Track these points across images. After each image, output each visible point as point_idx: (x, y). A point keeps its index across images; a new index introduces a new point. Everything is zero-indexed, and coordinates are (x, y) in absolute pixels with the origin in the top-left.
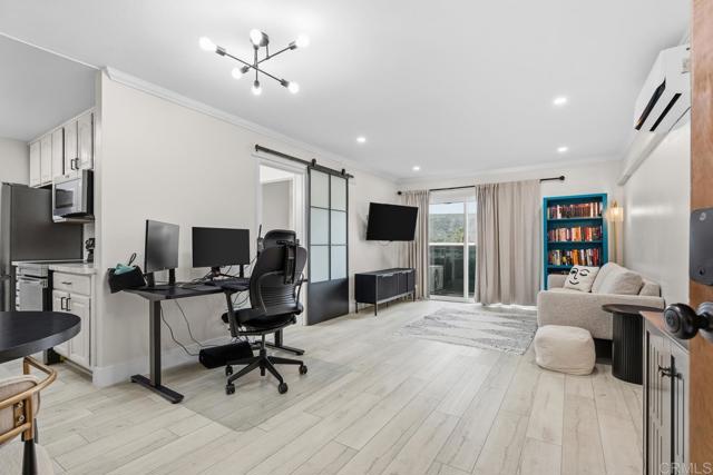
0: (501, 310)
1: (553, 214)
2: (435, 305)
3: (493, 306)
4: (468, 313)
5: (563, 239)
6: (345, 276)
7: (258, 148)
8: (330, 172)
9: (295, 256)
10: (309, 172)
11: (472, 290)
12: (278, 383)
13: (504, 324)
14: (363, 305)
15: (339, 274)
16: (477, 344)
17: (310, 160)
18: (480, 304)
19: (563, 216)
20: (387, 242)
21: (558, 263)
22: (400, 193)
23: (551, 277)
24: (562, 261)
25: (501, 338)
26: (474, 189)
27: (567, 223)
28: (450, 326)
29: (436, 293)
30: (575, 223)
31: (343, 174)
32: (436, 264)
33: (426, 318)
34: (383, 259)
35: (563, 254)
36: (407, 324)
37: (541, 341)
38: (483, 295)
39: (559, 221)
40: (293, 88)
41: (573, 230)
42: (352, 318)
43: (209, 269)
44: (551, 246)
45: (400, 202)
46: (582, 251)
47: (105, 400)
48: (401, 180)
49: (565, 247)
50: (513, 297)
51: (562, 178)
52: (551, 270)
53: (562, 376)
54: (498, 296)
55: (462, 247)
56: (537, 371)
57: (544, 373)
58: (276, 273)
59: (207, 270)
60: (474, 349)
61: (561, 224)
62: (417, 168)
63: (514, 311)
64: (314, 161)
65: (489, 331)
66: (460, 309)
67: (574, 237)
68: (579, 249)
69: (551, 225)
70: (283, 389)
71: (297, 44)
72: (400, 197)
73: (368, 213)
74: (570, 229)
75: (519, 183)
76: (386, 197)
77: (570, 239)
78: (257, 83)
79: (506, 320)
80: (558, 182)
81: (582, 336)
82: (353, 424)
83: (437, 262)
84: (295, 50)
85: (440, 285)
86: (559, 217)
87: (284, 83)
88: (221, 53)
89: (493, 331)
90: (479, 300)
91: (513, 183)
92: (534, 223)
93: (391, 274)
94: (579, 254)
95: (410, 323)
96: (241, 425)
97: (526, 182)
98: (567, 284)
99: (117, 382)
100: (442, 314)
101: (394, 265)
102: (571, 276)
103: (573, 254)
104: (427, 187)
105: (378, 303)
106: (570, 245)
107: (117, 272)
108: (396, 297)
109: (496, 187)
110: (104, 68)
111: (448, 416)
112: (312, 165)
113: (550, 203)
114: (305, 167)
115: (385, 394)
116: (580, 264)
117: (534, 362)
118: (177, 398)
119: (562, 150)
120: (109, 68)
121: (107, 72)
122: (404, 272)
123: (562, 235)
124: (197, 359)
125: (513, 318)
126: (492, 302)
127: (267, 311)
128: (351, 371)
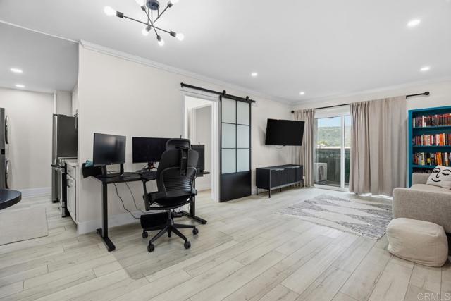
0: (371, 199)
1: (419, 123)
2: (316, 192)
3: (363, 195)
4: (340, 200)
5: (428, 144)
6: (248, 170)
7: (182, 85)
8: (237, 99)
9: (187, 156)
10: (221, 100)
11: (347, 181)
12: (184, 241)
13: (369, 211)
14: (263, 190)
15: (243, 168)
16: (340, 227)
17: (221, 91)
18: (353, 193)
19: (427, 124)
20: (281, 146)
21: (423, 163)
22: (293, 112)
23: (414, 175)
24: (426, 162)
25: (363, 223)
26: (349, 106)
27: (432, 131)
28: (322, 210)
29: (321, 182)
30: (439, 130)
31: (247, 100)
32: (319, 162)
33: (305, 201)
34: (280, 158)
35: (428, 156)
36: (290, 206)
37: (391, 231)
38: (355, 186)
39: (424, 129)
40: (180, 37)
41: (438, 136)
42: (254, 199)
43: (147, 164)
44: (415, 149)
45: (293, 118)
46: (446, 154)
47: (76, 243)
48: (295, 103)
49: (429, 151)
50: (381, 189)
51: (427, 94)
52: (416, 168)
53: (411, 266)
54: (368, 187)
55: (340, 150)
56: (387, 257)
57: (394, 260)
58: (174, 168)
59: (145, 165)
60: (336, 231)
61: (426, 131)
62: (302, 93)
63: (382, 200)
64: (224, 92)
65: (354, 216)
66: (335, 196)
67: (438, 142)
68: (443, 152)
69: (416, 132)
70: (187, 246)
71: (172, 2)
72: (293, 115)
73: (266, 126)
74: (434, 136)
75: (387, 100)
76: (281, 114)
77: (435, 144)
78: (159, 38)
79: (371, 208)
80: (424, 97)
81: (434, 232)
82: (211, 286)
83: (320, 160)
84: (172, 7)
85: (325, 177)
86: (424, 125)
87: (172, 34)
88: (120, 15)
89: (357, 217)
90: (353, 189)
91: (382, 100)
92: (400, 131)
93: (282, 169)
94: (443, 157)
95: (292, 205)
96: (136, 274)
97: (393, 98)
98: (429, 181)
99: (88, 232)
100: (319, 199)
101: (288, 162)
102: (433, 175)
103: (437, 157)
104: (312, 107)
105: (271, 189)
106: (435, 149)
107: (86, 166)
108: (289, 185)
109: (367, 104)
110: (80, 41)
111: (290, 291)
112: (223, 95)
113: (416, 114)
114: (218, 96)
115: (248, 262)
116: (444, 164)
117: (385, 248)
118: (111, 248)
119: (425, 69)
120: (82, 41)
121: (81, 43)
122: (294, 167)
123: (427, 140)
124: (139, 221)
125: (379, 206)
126: (364, 193)
127: (168, 195)
128: (232, 240)
